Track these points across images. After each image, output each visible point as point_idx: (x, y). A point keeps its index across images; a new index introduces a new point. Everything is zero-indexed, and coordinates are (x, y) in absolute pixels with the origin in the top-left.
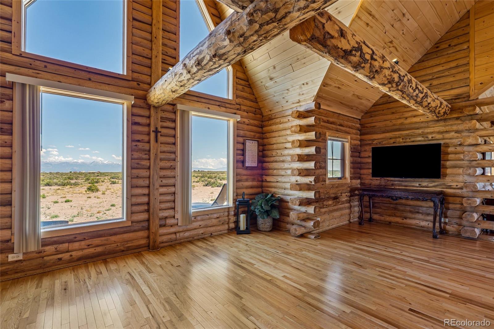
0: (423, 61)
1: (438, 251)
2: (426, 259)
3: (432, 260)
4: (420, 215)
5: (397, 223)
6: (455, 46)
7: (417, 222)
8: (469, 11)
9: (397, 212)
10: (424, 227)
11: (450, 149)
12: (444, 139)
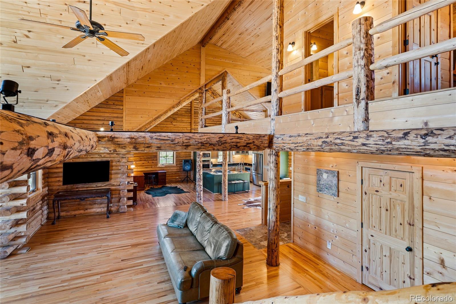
0: (99, 107)
1: (114, 226)
2: (112, 233)
3: (115, 233)
4: (97, 205)
5: (81, 214)
6: (117, 105)
7: (94, 210)
8: (123, 89)
9: (80, 206)
10: (99, 212)
11: (114, 164)
12: (110, 158)
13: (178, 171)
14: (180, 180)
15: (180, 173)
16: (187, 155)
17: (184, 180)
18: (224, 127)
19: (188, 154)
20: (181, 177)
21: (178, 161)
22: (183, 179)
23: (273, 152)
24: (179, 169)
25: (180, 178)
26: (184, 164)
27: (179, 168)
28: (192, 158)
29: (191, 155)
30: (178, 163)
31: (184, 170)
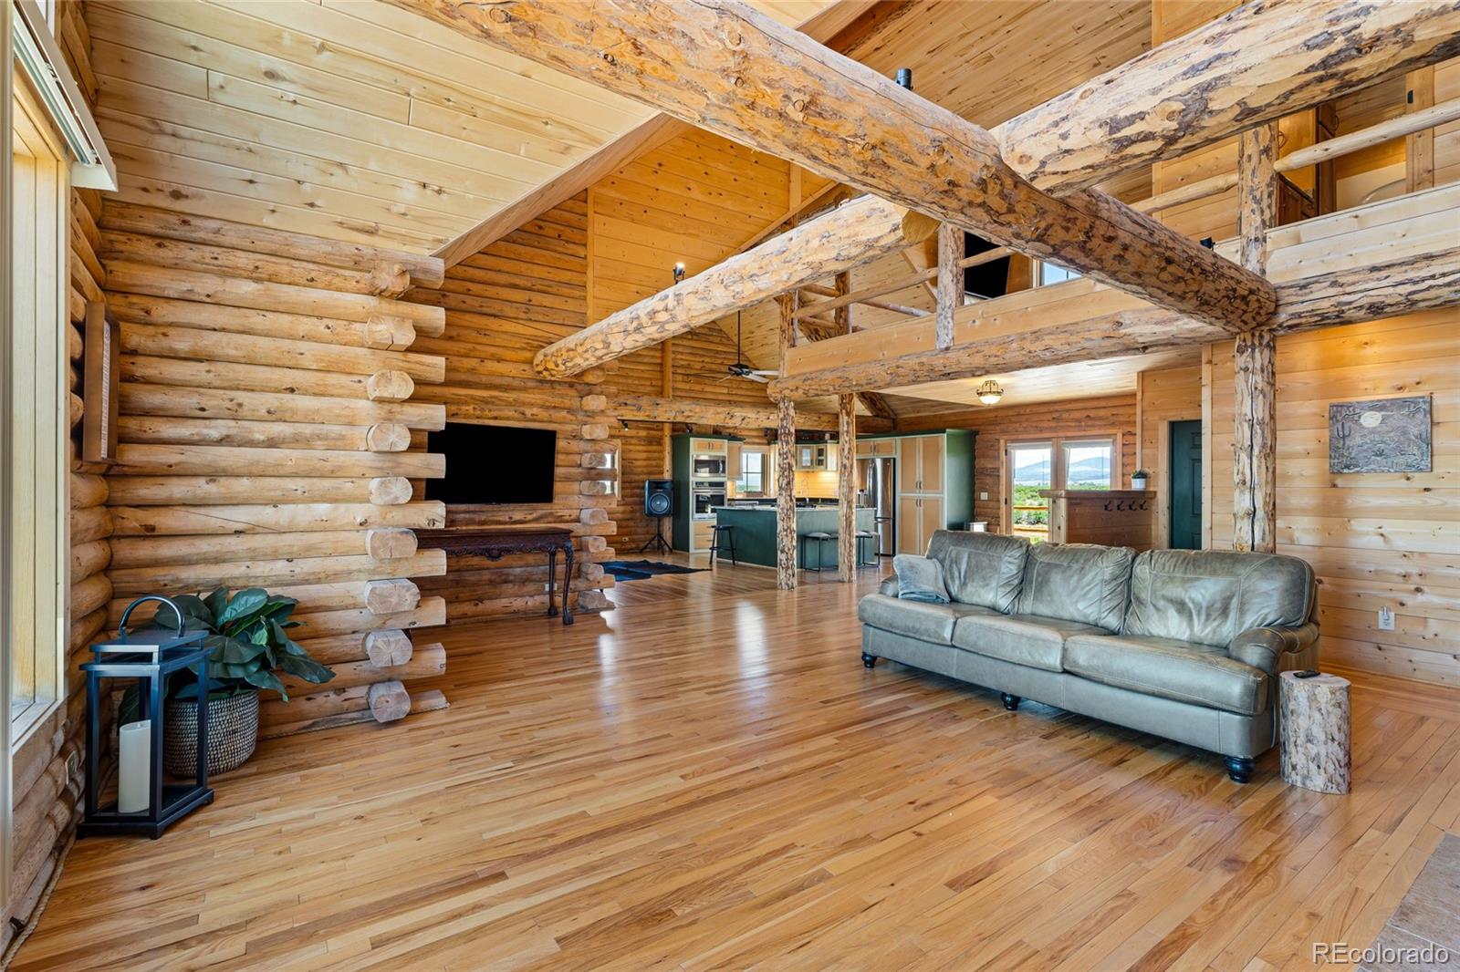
13: (628, 516)
14: (634, 546)
15: (632, 524)
16: (651, 466)
17: (646, 547)
18: (950, 315)
19: (654, 463)
20: (636, 537)
21: (627, 485)
22: (643, 545)
23: (1261, 337)
24: (631, 512)
25: (633, 541)
26: (650, 494)
27: (629, 508)
28: (667, 476)
29: (662, 466)
30: (628, 492)
31: (651, 514)
